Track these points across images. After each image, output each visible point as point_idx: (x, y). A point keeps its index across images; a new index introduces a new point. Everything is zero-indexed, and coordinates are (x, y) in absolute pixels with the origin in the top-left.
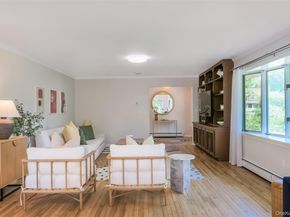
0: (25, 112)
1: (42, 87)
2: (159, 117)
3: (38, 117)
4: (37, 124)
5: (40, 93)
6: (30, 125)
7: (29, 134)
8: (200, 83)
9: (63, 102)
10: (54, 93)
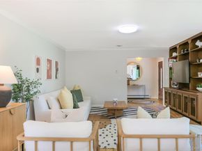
0: (24, 78)
1: (39, 56)
2: (131, 83)
3: (36, 83)
4: (35, 90)
5: (38, 61)
6: (29, 90)
7: (28, 100)
8: (171, 55)
9: (57, 70)
10: (49, 61)
